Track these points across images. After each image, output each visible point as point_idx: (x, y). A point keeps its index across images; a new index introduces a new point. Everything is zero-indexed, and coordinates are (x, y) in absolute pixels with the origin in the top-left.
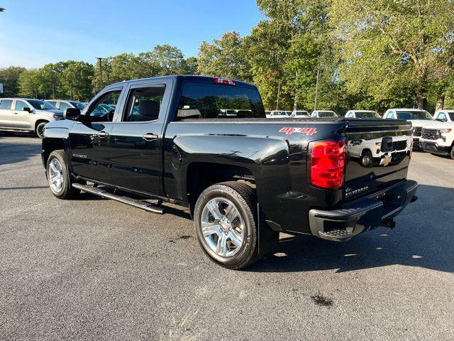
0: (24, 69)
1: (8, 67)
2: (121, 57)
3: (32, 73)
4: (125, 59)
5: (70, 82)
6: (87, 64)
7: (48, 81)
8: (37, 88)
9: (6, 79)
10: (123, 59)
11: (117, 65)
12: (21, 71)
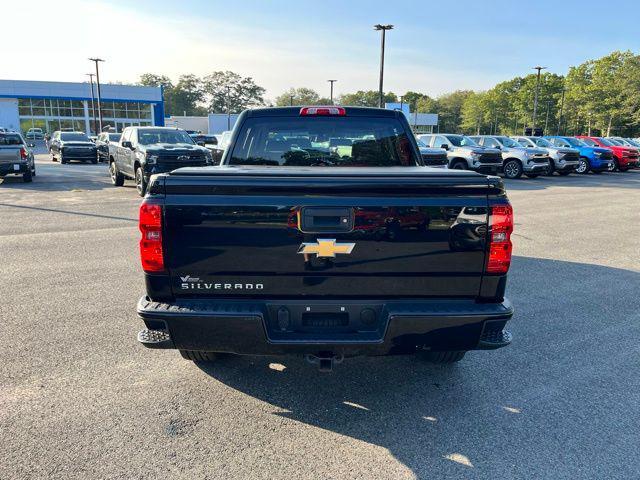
0: (472, 92)
1: (453, 92)
2: (609, 59)
3: (479, 98)
4: (616, 61)
5: (525, 105)
6: (555, 76)
7: (497, 106)
8: (483, 116)
9: (449, 107)
10: (612, 61)
11: (602, 72)
12: (467, 95)
